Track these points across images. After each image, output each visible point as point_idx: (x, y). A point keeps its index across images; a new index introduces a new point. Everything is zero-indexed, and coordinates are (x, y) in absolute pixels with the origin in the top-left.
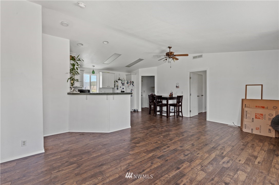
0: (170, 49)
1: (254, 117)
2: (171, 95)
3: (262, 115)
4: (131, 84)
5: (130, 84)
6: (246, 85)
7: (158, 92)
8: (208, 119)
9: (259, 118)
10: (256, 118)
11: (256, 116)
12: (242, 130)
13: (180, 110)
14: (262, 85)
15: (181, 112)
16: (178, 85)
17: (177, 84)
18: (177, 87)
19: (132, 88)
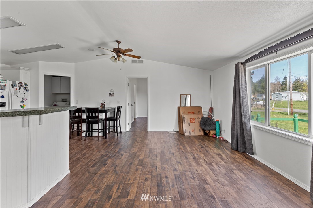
0: (118, 43)
1: (190, 122)
2: (103, 105)
3: (194, 119)
4: (22, 88)
5: (20, 88)
6: (180, 95)
7: (77, 102)
8: (149, 130)
9: (193, 122)
10: (191, 122)
11: (191, 120)
12: (183, 135)
13: (118, 125)
14: (190, 95)
15: (120, 127)
16: (112, 93)
17: (110, 91)
18: (110, 95)
19: (23, 96)
